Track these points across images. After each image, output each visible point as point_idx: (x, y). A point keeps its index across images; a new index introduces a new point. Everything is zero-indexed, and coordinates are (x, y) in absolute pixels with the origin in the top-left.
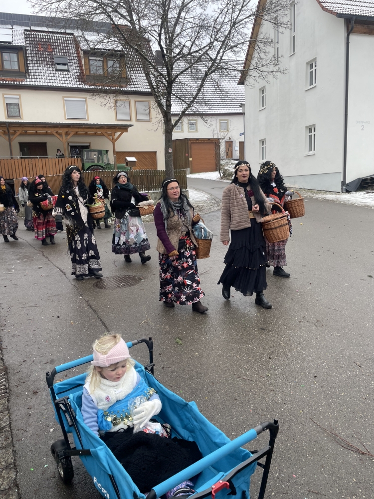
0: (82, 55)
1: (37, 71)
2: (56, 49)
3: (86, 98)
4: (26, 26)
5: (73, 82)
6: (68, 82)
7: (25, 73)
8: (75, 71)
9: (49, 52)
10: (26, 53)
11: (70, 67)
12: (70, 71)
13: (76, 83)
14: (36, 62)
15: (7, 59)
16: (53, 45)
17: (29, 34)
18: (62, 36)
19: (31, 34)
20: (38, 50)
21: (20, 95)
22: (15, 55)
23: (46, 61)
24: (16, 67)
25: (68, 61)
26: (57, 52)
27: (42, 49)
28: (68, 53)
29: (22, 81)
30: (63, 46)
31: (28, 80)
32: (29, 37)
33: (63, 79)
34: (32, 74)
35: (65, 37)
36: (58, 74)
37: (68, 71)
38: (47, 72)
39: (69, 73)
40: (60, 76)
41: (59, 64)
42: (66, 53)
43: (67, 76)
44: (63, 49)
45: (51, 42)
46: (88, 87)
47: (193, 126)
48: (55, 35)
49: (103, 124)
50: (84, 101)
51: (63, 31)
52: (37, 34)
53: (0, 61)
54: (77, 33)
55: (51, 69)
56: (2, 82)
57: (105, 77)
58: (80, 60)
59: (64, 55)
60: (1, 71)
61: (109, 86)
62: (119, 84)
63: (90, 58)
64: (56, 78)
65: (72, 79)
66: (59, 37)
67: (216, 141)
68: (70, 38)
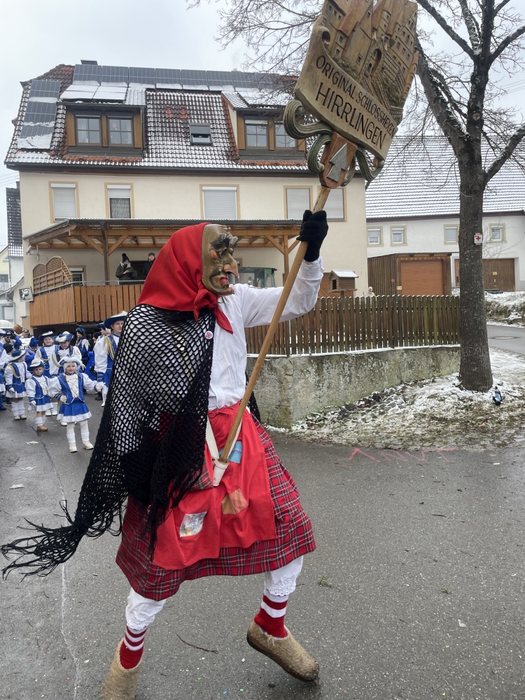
0: (233, 116)
1: (161, 147)
2: (194, 114)
3: (237, 186)
4: (148, 83)
5: (218, 161)
6: (211, 161)
7: (143, 149)
8: (222, 145)
9: (182, 119)
10: (146, 122)
11: (213, 140)
12: (214, 144)
13: (222, 162)
14: (160, 134)
15: (116, 129)
16: (189, 109)
17: (153, 95)
18: (203, 96)
19: (156, 95)
20: (165, 117)
21: (131, 185)
22: (129, 121)
23: (177, 132)
24: (129, 141)
25: (212, 131)
26: (194, 119)
27: (171, 116)
28: (212, 119)
29: (136, 162)
30: (204, 110)
31: (146, 159)
32: (153, 99)
33: (202, 157)
34: (154, 151)
35: (208, 98)
36: (195, 150)
37: (210, 145)
38: (177, 147)
39: (212, 148)
40: (197, 152)
41: (196, 135)
42: (208, 119)
43: (209, 153)
44: (204, 115)
45: (185, 105)
46: (243, 167)
47: (400, 236)
48: (193, 95)
49: (270, 221)
50: (234, 191)
51: (205, 88)
52: (165, 94)
53: (105, 132)
54: (228, 91)
55: (184, 143)
56: (104, 163)
57: (270, 152)
58: (229, 129)
59: (205, 122)
60: (106, 147)
61: (277, 164)
62: (293, 161)
63: (247, 122)
64: (190, 156)
65: (217, 157)
66: (198, 97)
67: (444, 258)
68: (215, 98)
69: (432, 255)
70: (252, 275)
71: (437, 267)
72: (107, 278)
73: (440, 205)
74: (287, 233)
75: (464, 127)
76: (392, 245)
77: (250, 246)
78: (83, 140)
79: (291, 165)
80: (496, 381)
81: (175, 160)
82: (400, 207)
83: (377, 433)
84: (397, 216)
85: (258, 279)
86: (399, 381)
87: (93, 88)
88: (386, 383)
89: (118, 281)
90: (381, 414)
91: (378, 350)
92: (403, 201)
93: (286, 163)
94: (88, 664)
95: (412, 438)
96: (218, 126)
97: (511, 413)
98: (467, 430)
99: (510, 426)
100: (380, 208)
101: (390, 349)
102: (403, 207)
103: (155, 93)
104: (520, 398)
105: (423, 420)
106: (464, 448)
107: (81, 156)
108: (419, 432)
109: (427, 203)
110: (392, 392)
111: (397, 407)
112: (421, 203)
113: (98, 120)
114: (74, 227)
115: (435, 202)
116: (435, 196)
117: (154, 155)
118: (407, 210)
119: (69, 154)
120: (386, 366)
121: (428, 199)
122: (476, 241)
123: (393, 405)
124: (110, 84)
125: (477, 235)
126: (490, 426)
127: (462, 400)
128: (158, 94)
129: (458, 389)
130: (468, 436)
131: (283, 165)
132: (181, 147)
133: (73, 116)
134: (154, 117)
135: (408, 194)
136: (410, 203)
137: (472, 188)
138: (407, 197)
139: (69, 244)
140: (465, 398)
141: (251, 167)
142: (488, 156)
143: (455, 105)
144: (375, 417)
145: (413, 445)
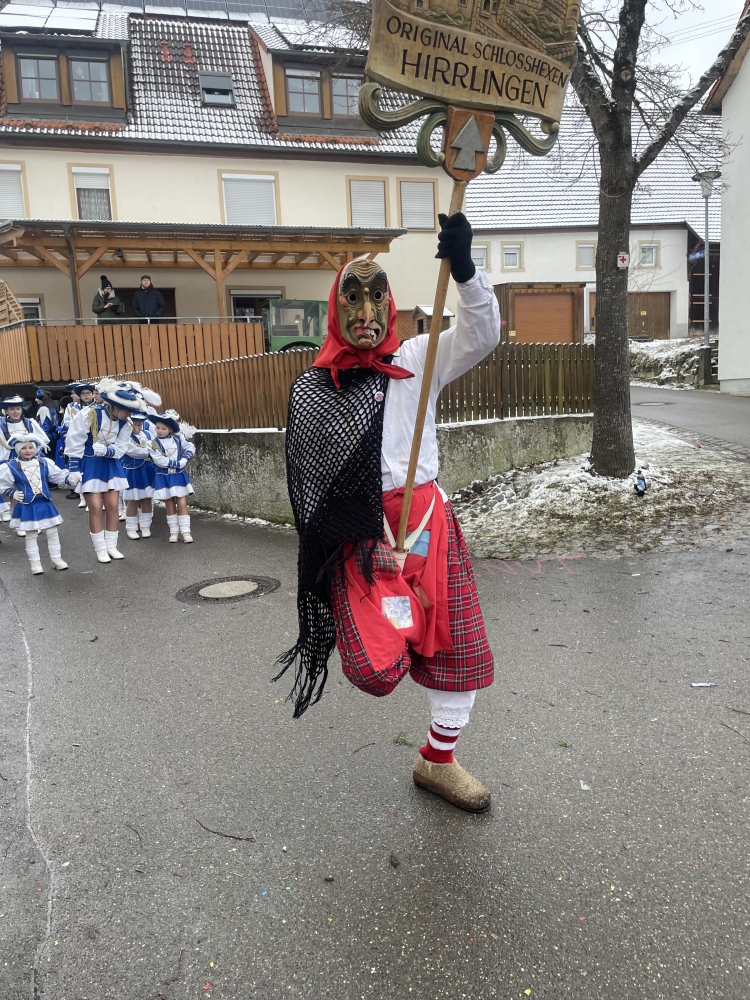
0: (267, 61)
1: (155, 107)
2: (205, 57)
3: (276, 174)
4: (132, 5)
5: (245, 134)
6: (234, 134)
7: (127, 111)
8: (251, 107)
9: (186, 64)
10: (130, 67)
11: (237, 99)
12: (239, 107)
13: (251, 134)
14: (153, 87)
15: (83, 78)
16: (198, 49)
17: (140, 23)
18: (220, 28)
19: (145, 24)
20: (160, 61)
21: (110, 167)
22: (103, 66)
23: (180, 84)
24: (104, 98)
25: (234, 85)
26: (206, 64)
27: (170, 58)
28: (234, 66)
29: (117, 131)
30: (221, 51)
31: (133, 127)
32: (140, 31)
33: (220, 126)
34: (144, 114)
35: (228, 31)
36: (209, 114)
37: (233, 107)
38: (180, 109)
39: (235, 113)
40: (212, 118)
41: (210, 91)
42: (228, 66)
43: (230, 119)
44: (222, 58)
45: (192, 41)
46: (283, 144)
47: (514, 257)
48: (203, 26)
49: (326, 229)
50: (271, 182)
51: (222, 16)
52: (159, 23)
53: (65, 82)
54: (258, 21)
55: (191, 103)
56: (66, 132)
57: (324, 122)
58: (262, 82)
59: (224, 70)
60: (66, 107)
61: (335, 142)
62: (360, 137)
63: (289, 72)
64: (201, 124)
65: (244, 127)
66: (212, 30)
67: (575, 290)
68: (238, 32)
69: (558, 285)
70: (301, 312)
71: (566, 303)
72: (78, 313)
73: (571, 211)
74: (351, 248)
75: (608, 91)
76: (503, 270)
77: (296, 267)
78: (31, 94)
79: (356, 144)
80: (639, 462)
81: (178, 129)
82: (516, 213)
83: (478, 537)
84: (511, 226)
85: (309, 318)
86: (509, 466)
87: (45, 11)
88: (491, 468)
89: (96, 319)
90: (484, 511)
91: (481, 422)
92: (519, 204)
93: (350, 140)
94: (68, 868)
95: (524, 543)
96: (244, 78)
97: (658, 507)
98: (598, 531)
99: (655, 524)
100: (487, 214)
101: (497, 420)
102: (520, 213)
103: (143, 22)
104: (670, 486)
105: (540, 518)
106: (594, 555)
107: (28, 120)
108: (534, 535)
109: (553, 207)
110: (499, 481)
111: (505, 500)
112: (545, 208)
113: (53, 62)
114: (21, 233)
115: (565, 207)
116: (564, 198)
117: (145, 121)
118: (526, 217)
119: (9, 116)
120: (492, 445)
121: (555, 203)
122: (620, 264)
123: (500, 499)
124: (71, 4)
125: (622, 254)
126: (630, 524)
127: (593, 490)
128: (148, 22)
129: (588, 475)
130: (599, 539)
131: (344, 143)
132: (187, 109)
133: (13, 55)
134: (142, 60)
135: (528, 194)
136: (530, 208)
137: (617, 183)
138: (526, 199)
139: (15, 260)
140: (597, 487)
141: (295, 145)
142: (641, 138)
143: (597, 57)
144: (475, 516)
145: (526, 552)
